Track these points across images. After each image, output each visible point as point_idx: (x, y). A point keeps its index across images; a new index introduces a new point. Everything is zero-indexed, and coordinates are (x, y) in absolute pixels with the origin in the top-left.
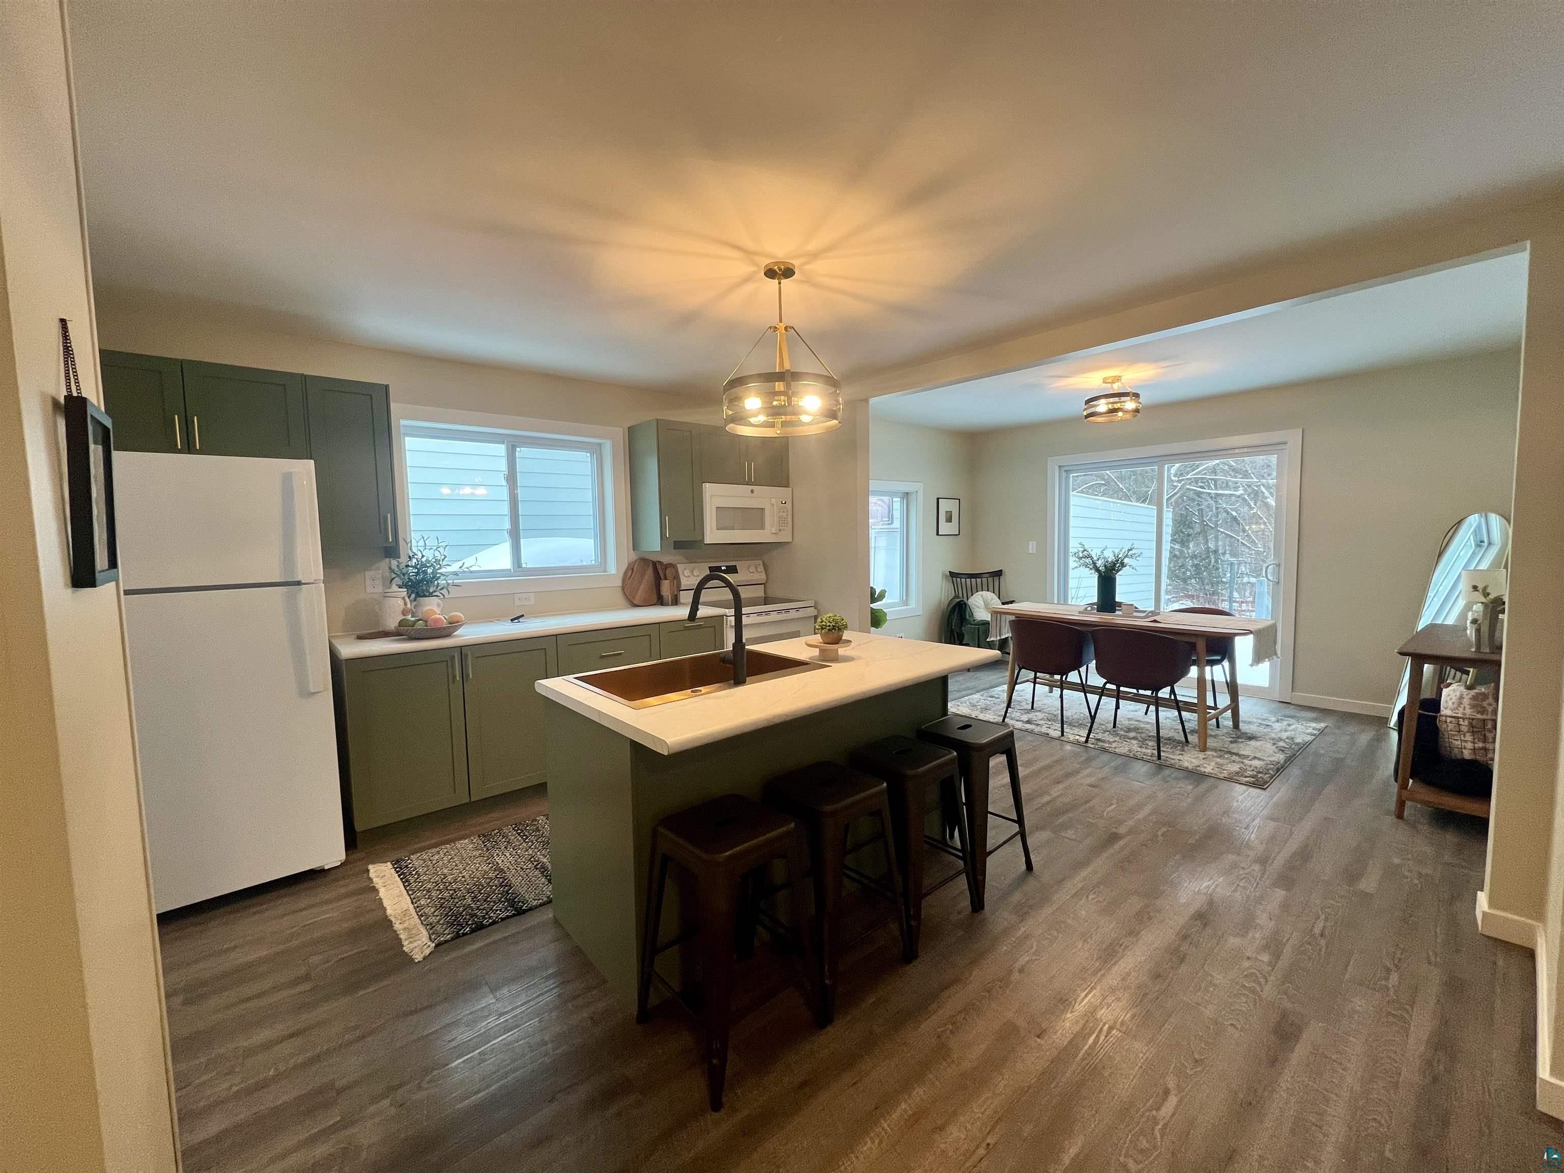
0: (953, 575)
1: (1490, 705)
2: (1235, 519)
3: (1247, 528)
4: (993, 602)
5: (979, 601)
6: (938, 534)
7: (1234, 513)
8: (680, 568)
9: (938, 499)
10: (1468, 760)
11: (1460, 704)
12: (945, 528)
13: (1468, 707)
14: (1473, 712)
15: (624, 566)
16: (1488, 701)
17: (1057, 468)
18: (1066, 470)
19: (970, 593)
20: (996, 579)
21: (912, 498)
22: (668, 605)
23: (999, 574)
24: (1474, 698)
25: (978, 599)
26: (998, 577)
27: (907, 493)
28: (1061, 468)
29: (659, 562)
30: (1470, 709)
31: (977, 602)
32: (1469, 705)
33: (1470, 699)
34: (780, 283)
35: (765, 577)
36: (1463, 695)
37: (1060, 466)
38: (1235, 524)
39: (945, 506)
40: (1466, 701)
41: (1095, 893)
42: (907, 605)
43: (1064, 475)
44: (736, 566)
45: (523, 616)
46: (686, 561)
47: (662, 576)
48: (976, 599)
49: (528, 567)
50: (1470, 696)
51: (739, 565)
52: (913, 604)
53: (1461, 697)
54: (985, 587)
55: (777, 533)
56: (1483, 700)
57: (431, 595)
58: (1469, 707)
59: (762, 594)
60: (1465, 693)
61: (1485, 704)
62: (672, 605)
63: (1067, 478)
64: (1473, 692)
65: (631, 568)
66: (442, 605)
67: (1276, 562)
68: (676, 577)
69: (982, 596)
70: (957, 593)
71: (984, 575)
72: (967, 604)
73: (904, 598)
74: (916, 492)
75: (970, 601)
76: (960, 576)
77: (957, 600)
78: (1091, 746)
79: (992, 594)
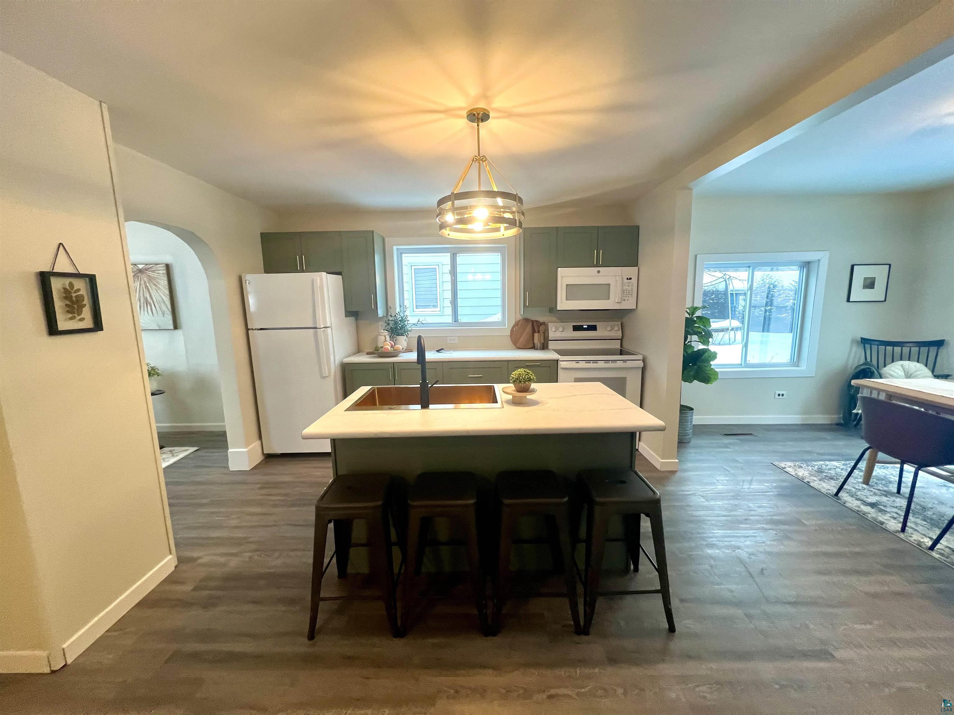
0: (865, 341)
4: (919, 371)
5: (897, 371)
6: (848, 300)
8: (550, 325)
9: (853, 266)
12: (858, 293)
15: (513, 323)
19: (889, 359)
20: (933, 350)
21: (814, 268)
22: (537, 349)
23: (939, 344)
25: (897, 368)
26: (936, 348)
27: (809, 263)
29: (537, 321)
31: (893, 371)
34: (478, 125)
35: (621, 335)
41: (711, 688)
42: (798, 366)
44: (596, 325)
45: (443, 349)
46: (559, 321)
47: (536, 331)
48: (892, 368)
49: (462, 321)
51: (599, 325)
52: (803, 367)
54: (914, 357)
55: (620, 303)
57: (402, 335)
59: (618, 347)
62: (540, 349)
65: (516, 324)
66: (407, 340)
68: (546, 332)
69: (902, 366)
70: (869, 360)
71: (909, 345)
72: (875, 371)
73: (795, 360)
74: (821, 261)
75: (885, 369)
76: (877, 343)
77: (863, 367)
78: (934, 554)
79: (918, 365)
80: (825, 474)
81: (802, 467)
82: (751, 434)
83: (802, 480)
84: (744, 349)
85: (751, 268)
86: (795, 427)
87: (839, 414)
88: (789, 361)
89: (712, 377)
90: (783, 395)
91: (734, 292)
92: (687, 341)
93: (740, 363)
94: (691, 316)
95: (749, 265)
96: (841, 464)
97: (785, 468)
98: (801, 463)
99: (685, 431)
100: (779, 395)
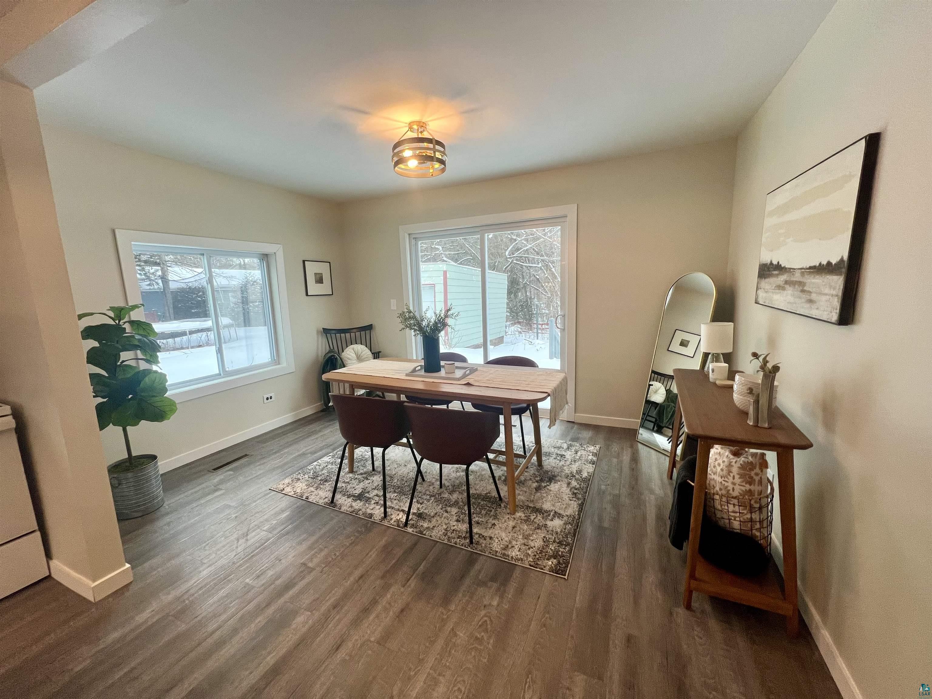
0: (326, 331)
1: (757, 474)
2: (538, 279)
3: (543, 285)
4: (364, 353)
5: (351, 354)
6: (307, 295)
7: (538, 277)
9: (304, 262)
10: (737, 533)
11: (730, 472)
12: (314, 288)
13: (737, 477)
14: (743, 482)
16: (755, 471)
17: (407, 236)
18: (414, 238)
19: (344, 345)
20: (368, 332)
21: (272, 260)
23: (370, 328)
24: (742, 467)
25: (351, 352)
27: (267, 255)
28: (411, 236)
30: (739, 478)
31: (349, 355)
32: (738, 474)
33: (739, 467)
36: (731, 462)
37: (409, 234)
38: (538, 283)
39: (312, 269)
40: (735, 470)
42: (279, 364)
43: (413, 242)
48: (348, 352)
50: (738, 465)
52: (284, 364)
53: (730, 465)
54: (358, 341)
56: (751, 469)
58: (739, 476)
60: (734, 461)
61: (753, 473)
63: (416, 244)
64: (742, 459)
67: (562, 313)
69: (353, 349)
70: (332, 348)
71: (354, 330)
72: (338, 357)
73: (275, 358)
74: (277, 254)
75: (343, 354)
76: (334, 332)
77: (330, 355)
78: (410, 530)
79: (363, 347)
80: (319, 478)
81: (299, 479)
82: (246, 455)
83: (300, 497)
84: (219, 355)
85: (205, 257)
86: (288, 428)
87: (321, 401)
88: (270, 360)
89: (167, 409)
90: (271, 398)
91: (220, 289)
92: (120, 361)
93: (218, 372)
94: (117, 322)
95: (203, 253)
96: (330, 457)
97: (284, 489)
98: (298, 475)
99: (149, 494)
100: (267, 399)
